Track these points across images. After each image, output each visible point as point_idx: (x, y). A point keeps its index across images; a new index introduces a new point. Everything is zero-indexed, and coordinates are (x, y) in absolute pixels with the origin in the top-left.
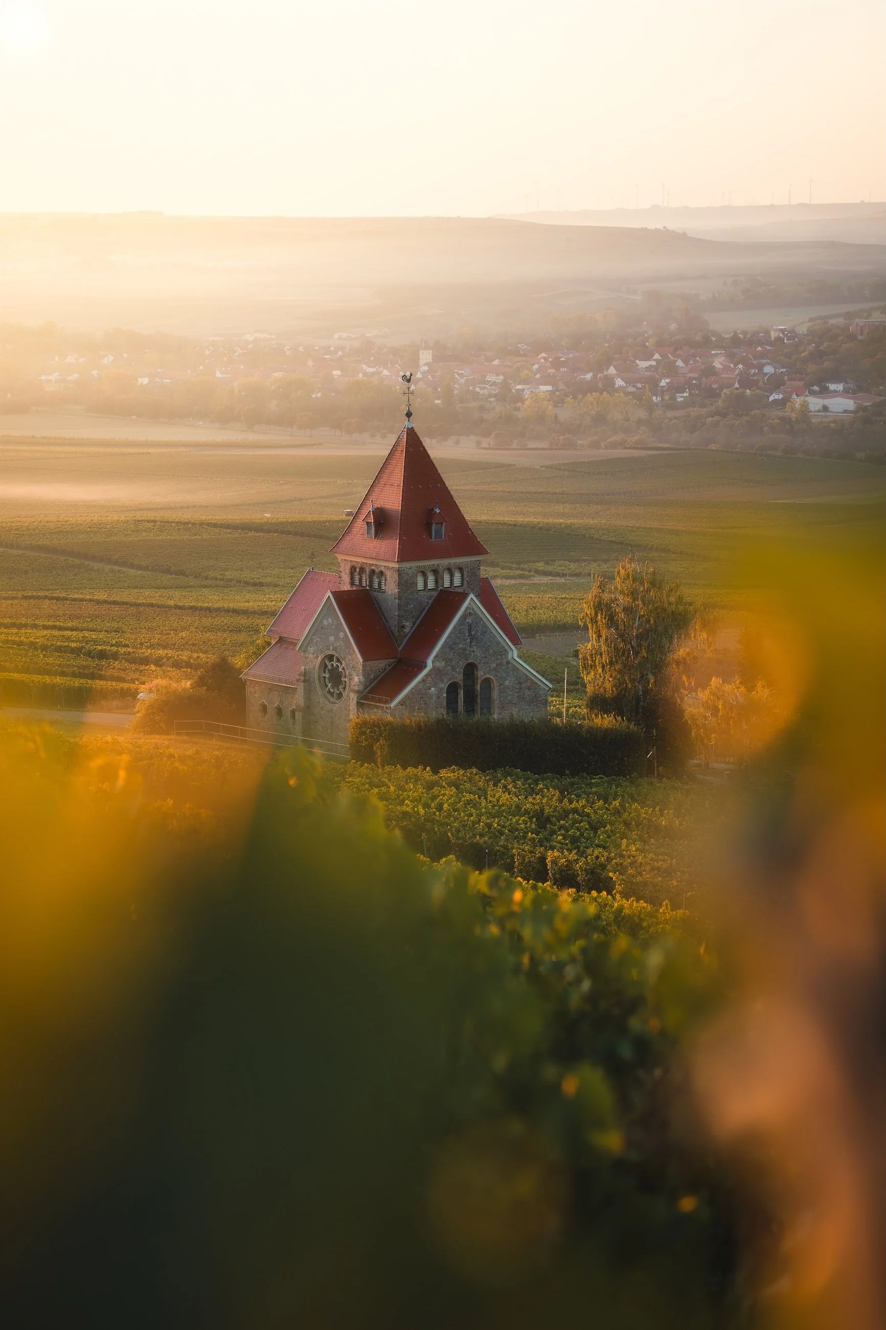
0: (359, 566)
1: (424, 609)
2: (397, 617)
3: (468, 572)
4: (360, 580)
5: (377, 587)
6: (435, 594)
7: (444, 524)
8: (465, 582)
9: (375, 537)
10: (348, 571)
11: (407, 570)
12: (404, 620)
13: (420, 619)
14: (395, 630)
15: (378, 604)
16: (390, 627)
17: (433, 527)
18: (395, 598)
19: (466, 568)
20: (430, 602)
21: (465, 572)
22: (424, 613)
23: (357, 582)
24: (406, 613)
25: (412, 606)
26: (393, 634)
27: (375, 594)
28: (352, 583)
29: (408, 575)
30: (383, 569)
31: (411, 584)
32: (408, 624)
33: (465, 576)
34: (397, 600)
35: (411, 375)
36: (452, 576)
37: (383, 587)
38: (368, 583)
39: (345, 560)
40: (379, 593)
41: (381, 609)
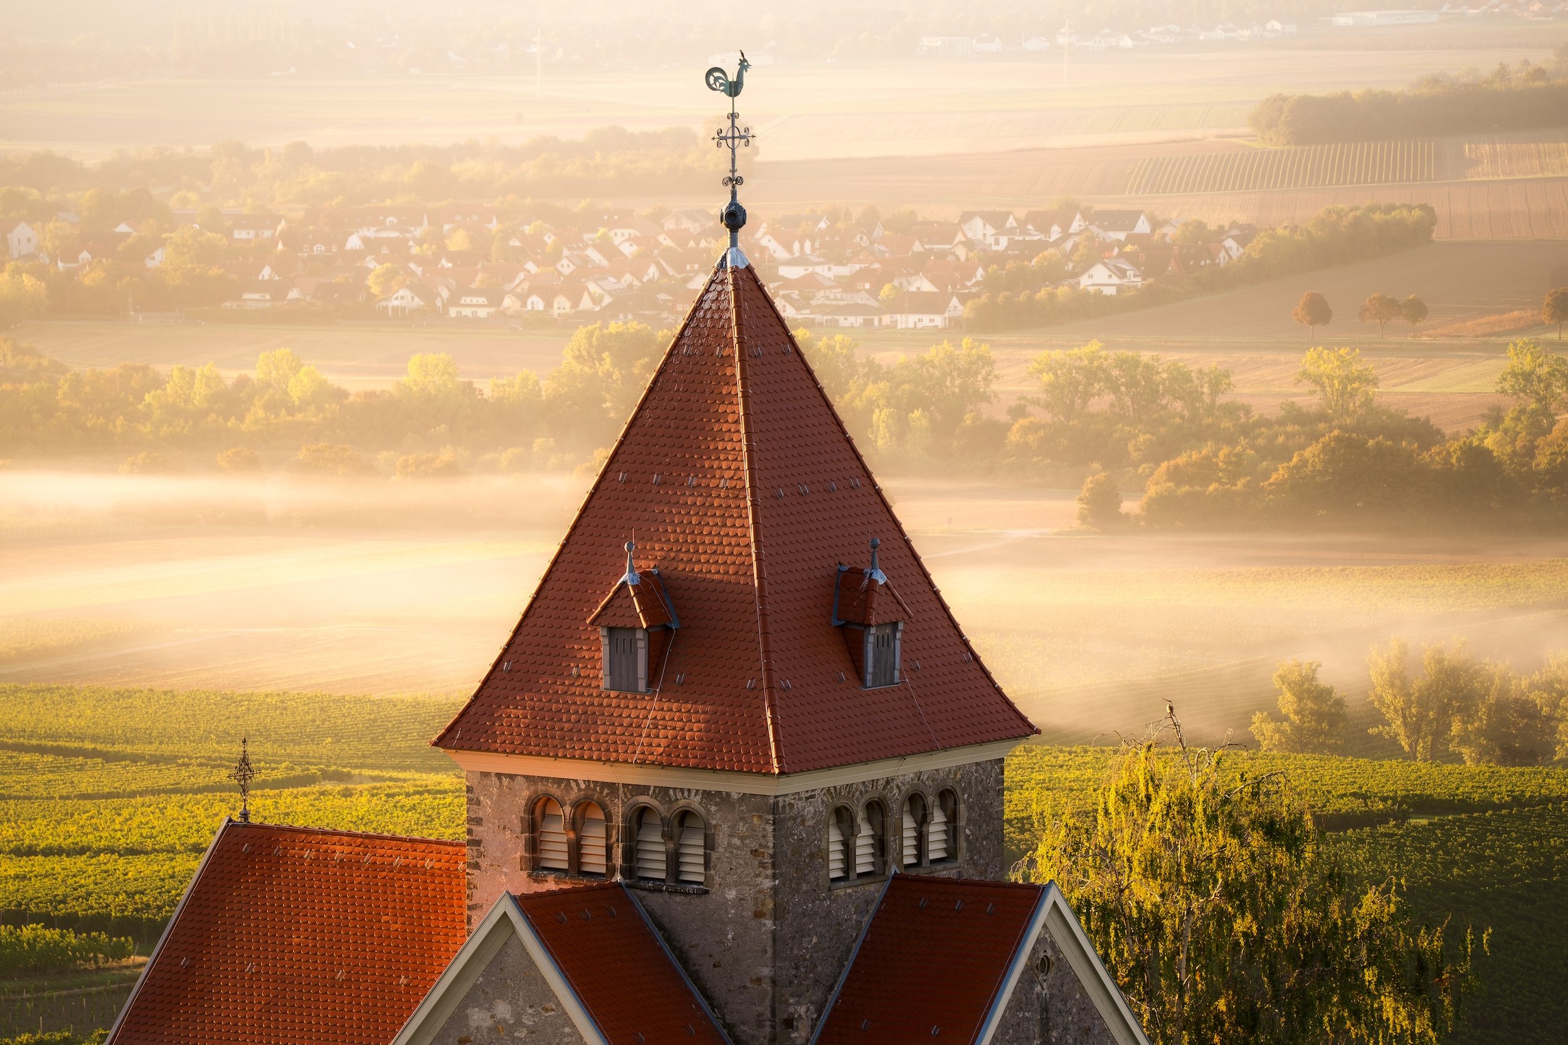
0: (574, 794)
1: (849, 951)
2: (767, 986)
3: (970, 808)
4: (576, 850)
5: (662, 876)
6: (876, 890)
7: (901, 626)
8: (963, 844)
9: (651, 682)
10: (515, 815)
11: (800, 804)
12: (792, 996)
13: (837, 988)
14: (758, 1037)
15: (669, 939)
16: (727, 1026)
17: (871, 639)
18: (758, 915)
19: (964, 790)
20: (866, 920)
21: (962, 807)
22: (848, 965)
23: (557, 854)
24: (797, 968)
25: (815, 940)
27: (656, 901)
28: (535, 866)
29: (803, 822)
30: (695, 802)
31: (812, 856)
32: (802, 1010)
33: (962, 822)
34: (769, 923)
35: (744, 64)
36: (922, 821)
37: (694, 870)
38: (618, 861)
39: (499, 776)
40: (678, 899)
41: (684, 959)
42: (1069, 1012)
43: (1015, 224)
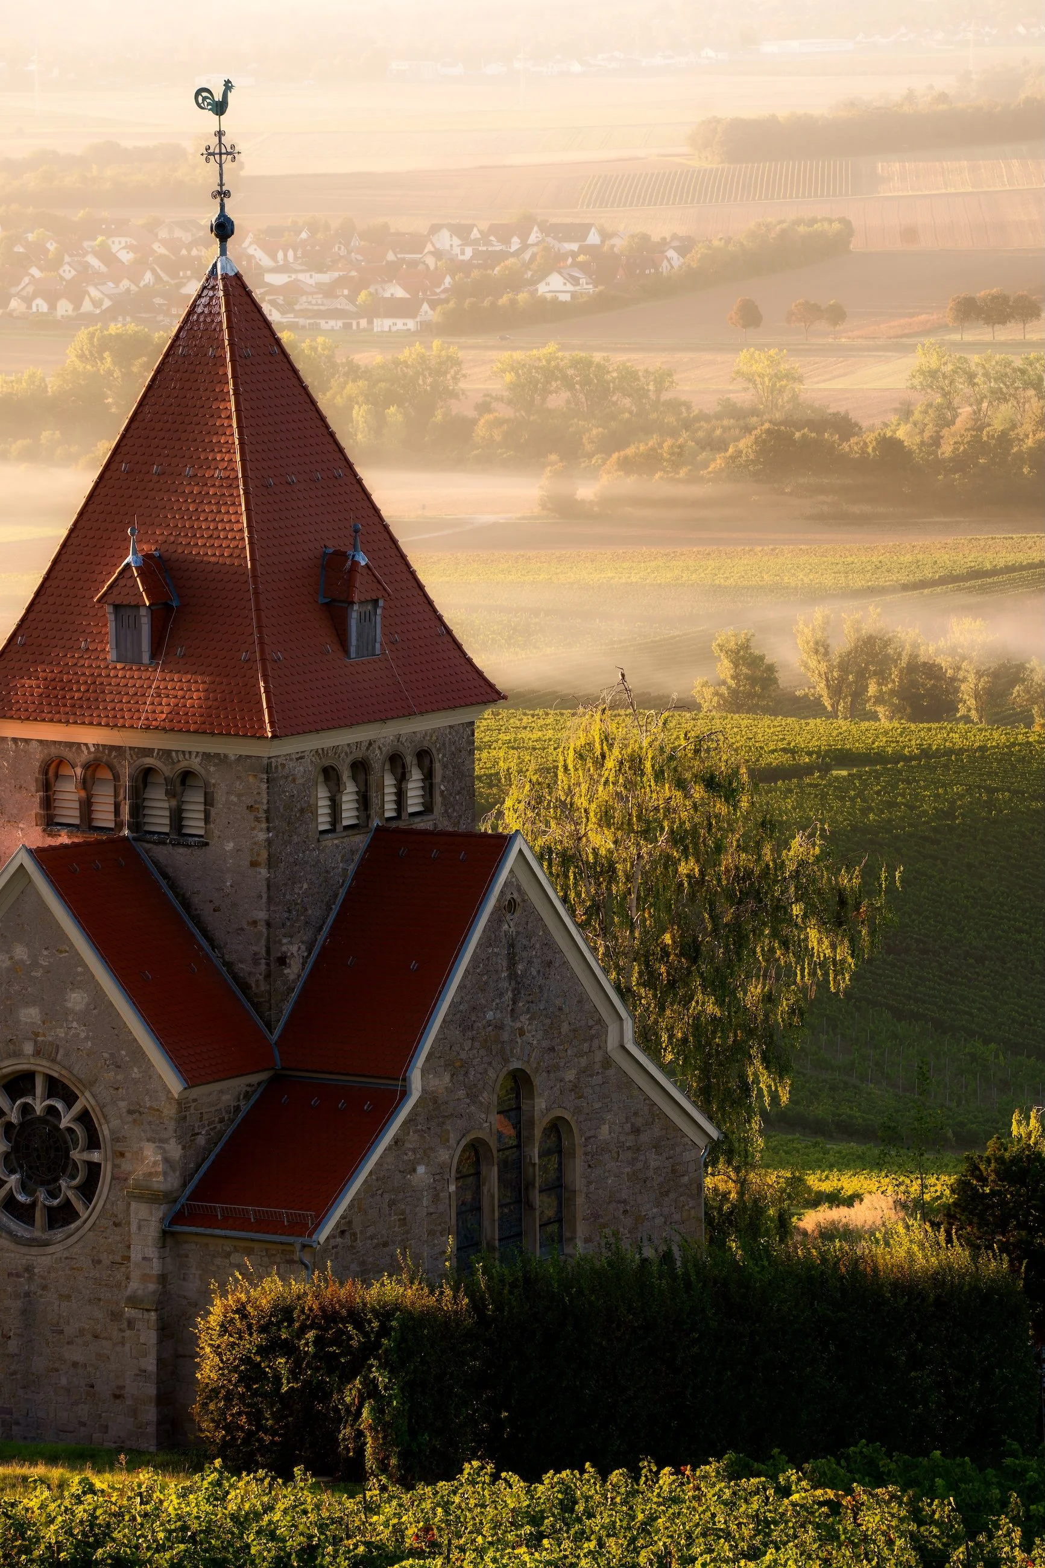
0: (85, 756)
1: (336, 896)
2: (262, 928)
3: (445, 766)
4: (87, 808)
5: (167, 830)
6: (360, 841)
7: (381, 603)
8: (438, 799)
9: (154, 655)
10: (31, 777)
11: (291, 764)
12: (285, 936)
13: (326, 929)
14: (255, 974)
15: (173, 885)
16: (227, 964)
17: (354, 615)
18: (254, 864)
19: (439, 750)
20: (352, 868)
21: (437, 766)
22: (336, 908)
23: (69, 811)
24: (289, 911)
25: (305, 886)
26: (245, 987)
27: (161, 853)
28: (50, 822)
29: (294, 780)
30: (195, 763)
31: (302, 811)
32: (294, 949)
33: (437, 779)
34: (264, 872)
35: (228, 86)
36: (401, 779)
37: (194, 824)
38: (126, 816)
39: (15, 740)
40: (181, 850)
41: (187, 905)
42: (533, 947)
43: (479, 236)
